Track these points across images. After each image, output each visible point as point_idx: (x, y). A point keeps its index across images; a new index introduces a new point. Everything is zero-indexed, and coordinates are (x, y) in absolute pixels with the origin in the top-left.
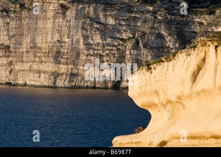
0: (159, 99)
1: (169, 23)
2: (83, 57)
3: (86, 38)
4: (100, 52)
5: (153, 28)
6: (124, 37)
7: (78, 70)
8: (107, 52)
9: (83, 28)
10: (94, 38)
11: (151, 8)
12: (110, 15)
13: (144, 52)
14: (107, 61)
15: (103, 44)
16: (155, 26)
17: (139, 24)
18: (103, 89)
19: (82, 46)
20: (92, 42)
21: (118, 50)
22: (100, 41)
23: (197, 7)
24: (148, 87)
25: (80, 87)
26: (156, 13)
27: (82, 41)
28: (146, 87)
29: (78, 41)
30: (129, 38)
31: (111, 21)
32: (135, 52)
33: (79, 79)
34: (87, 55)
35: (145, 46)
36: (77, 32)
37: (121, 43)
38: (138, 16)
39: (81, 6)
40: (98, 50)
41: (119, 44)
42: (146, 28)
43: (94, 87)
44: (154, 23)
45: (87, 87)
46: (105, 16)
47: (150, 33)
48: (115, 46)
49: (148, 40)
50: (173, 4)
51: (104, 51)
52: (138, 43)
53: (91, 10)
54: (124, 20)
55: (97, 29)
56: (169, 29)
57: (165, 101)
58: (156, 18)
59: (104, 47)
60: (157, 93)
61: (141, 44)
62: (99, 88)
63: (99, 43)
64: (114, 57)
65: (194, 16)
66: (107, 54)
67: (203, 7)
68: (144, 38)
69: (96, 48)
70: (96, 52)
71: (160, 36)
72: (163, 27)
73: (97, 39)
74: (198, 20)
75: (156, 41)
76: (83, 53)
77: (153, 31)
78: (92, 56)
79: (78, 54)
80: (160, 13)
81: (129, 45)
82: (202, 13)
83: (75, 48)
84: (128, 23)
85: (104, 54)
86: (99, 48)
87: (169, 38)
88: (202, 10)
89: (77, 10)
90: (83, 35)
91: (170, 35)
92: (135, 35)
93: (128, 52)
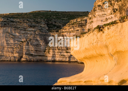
0: (108, 51)
1: (41, 35)
2: (6, 49)
3: (7, 41)
4: (13, 47)
5: (34, 37)
6: (23, 41)
7: (3, 54)
8: (16, 47)
9: (6, 37)
10: (10, 41)
11: (33, 29)
12: (17, 32)
13: (31, 46)
14: (16, 50)
15: (14, 43)
16: (35, 36)
17: (29, 36)
18: (14, 61)
19: (5, 44)
20: (9, 43)
21: (20, 46)
22: (13, 42)
23: (51, 29)
24: (99, 43)
25: (4, 61)
26: (36, 31)
27: (5, 42)
28: (97, 43)
29: (4, 42)
30: (25, 41)
31: (17, 34)
32: (27, 47)
33: (4, 57)
34: (7, 48)
35: (31, 44)
36: (3, 38)
37: (21, 43)
38: (28, 32)
39: (5, 28)
40: (12, 46)
41: (20, 43)
42: (32, 37)
43: (10, 61)
44: (35, 35)
45: (7, 61)
46: (15, 32)
47: (33, 39)
48: (19, 44)
49: (32, 42)
50: (42, 28)
51: (14, 46)
52: (28, 43)
53: (9, 30)
54: (22, 34)
55: (12, 37)
56: (40, 37)
57: (113, 52)
58: (35, 33)
59: (14, 44)
60: (107, 47)
61: (29, 43)
62: (12, 61)
63: (12, 43)
64: (19, 48)
65: (50, 33)
66: (15, 47)
67: (54, 29)
68: (31, 41)
69: (11, 45)
70: (11, 46)
71: (37, 40)
72: (38, 37)
73: (12, 41)
74: (52, 34)
75: (35, 42)
76: (6, 47)
77: (34, 38)
78: (9, 48)
79: (4, 48)
80: (37, 31)
81: (25, 44)
82: (53, 32)
83: (2, 45)
84: (24, 35)
85: (14, 47)
86: (12, 45)
87: (41, 41)
88: (53, 30)
89: (3, 30)
90: (6, 40)
91: (41, 40)
92: (27, 40)
93: (24, 47)
